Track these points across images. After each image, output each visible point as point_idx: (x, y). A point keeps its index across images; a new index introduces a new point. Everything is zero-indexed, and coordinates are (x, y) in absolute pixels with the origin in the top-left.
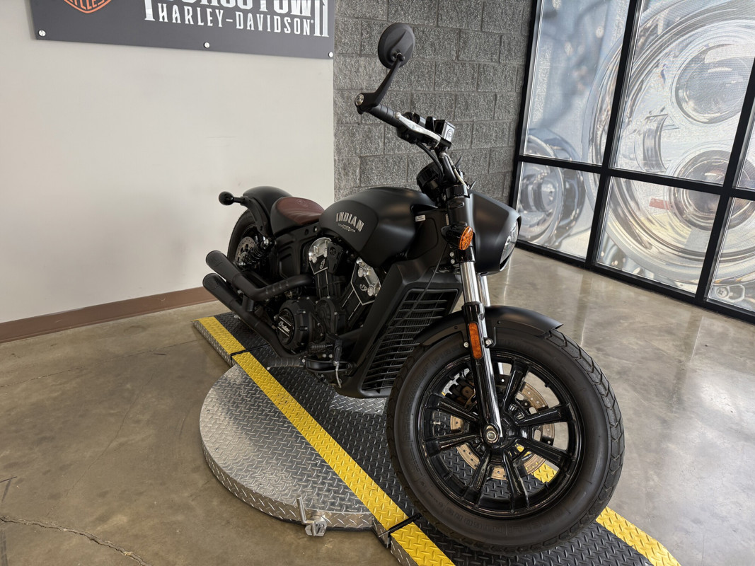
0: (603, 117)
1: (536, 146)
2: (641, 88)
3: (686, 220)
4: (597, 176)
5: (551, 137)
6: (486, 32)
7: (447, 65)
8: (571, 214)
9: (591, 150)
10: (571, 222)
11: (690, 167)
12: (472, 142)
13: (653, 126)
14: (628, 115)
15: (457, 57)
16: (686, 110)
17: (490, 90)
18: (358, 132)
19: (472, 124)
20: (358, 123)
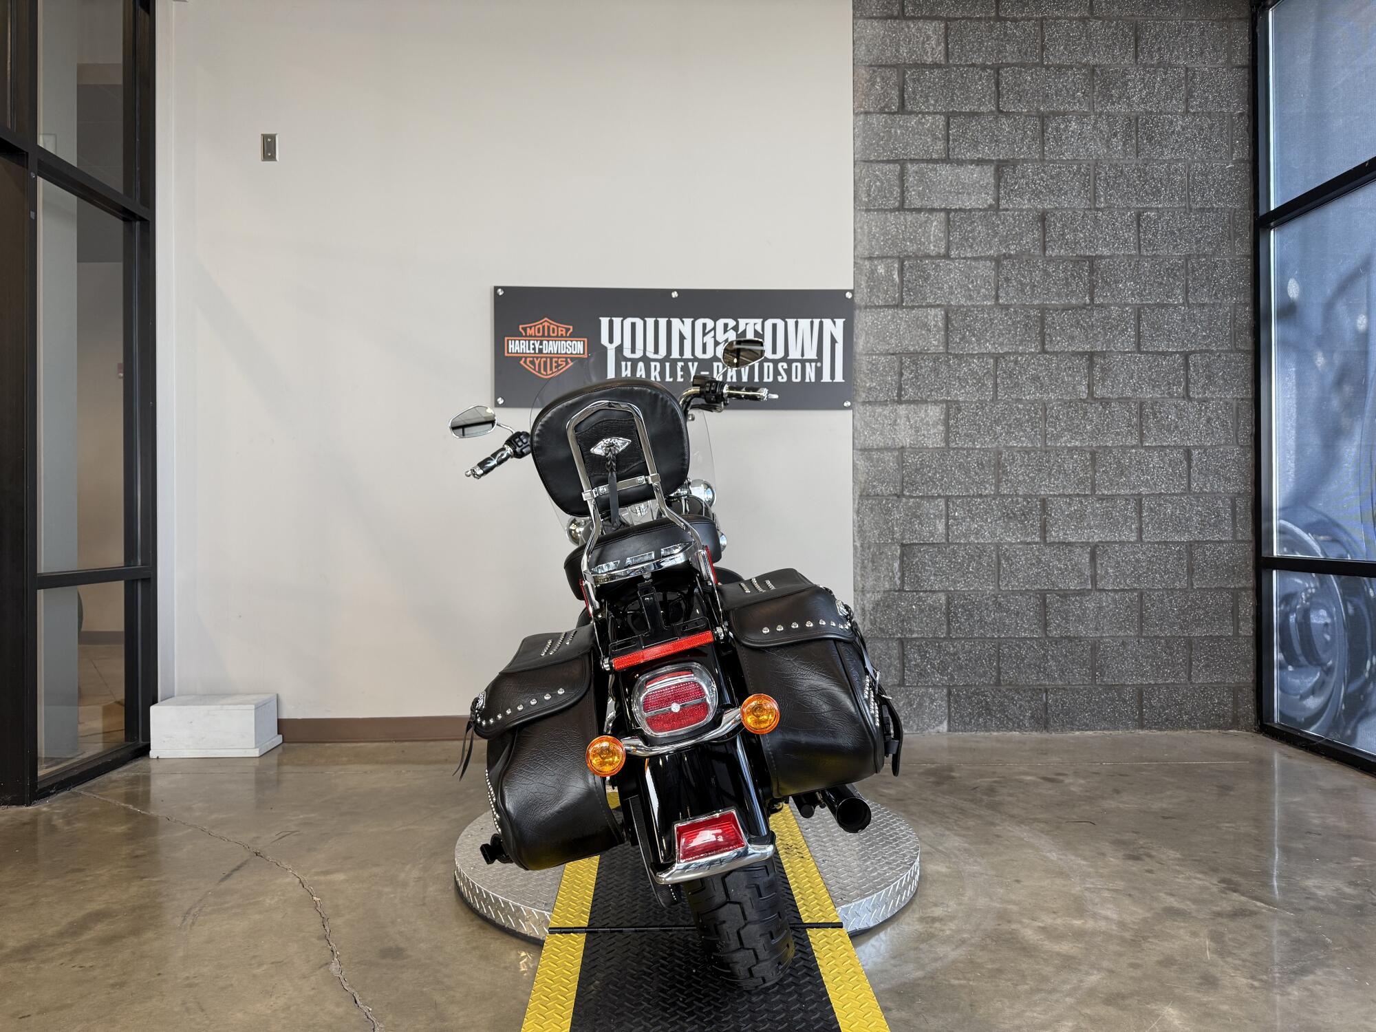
1: (1291, 538)
5: (1314, 518)
6: (1151, 353)
7: (1070, 407)
8: (1364, 667)
10: (1367, 684)
12: (1140, 531)
15: (1091, 393)
17: (1173, 444)
18: (897, 507)
19: (1139, 499)
20: (896, 495)
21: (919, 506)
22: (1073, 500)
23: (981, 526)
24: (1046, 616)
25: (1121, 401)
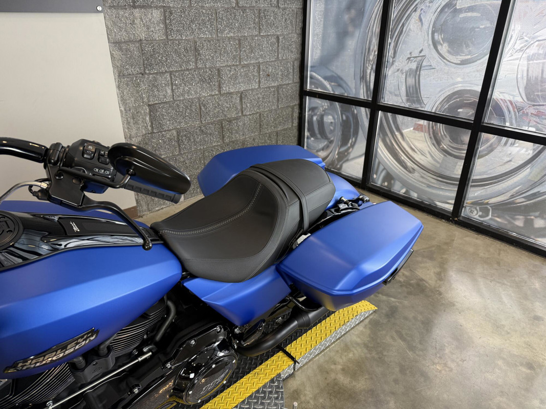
0: (371, 58)
1: (315, 81)
2: (402, 31)
3: (442, 150)
4: (368, 110)
5: (329, 74)
7: (228, 12)
8: (348, 142)
9: (362, 86)
10: (349, 148)
11: (445, 103)
12: (259, 82)
13: (414, 66)
14: (392, 55)
15: (237, 3)
16: (441, 52)
17: (272, 33)
18: (143, 81)
19: (259, 64)
20: (141, 73)
21: (156, 80)
22: (231, 68)
23: (190, 88)
24: (223, 133)
25: (250, 8)
